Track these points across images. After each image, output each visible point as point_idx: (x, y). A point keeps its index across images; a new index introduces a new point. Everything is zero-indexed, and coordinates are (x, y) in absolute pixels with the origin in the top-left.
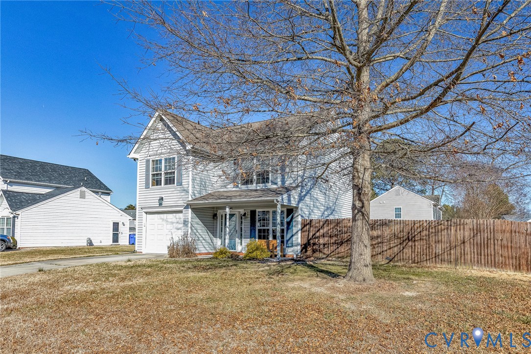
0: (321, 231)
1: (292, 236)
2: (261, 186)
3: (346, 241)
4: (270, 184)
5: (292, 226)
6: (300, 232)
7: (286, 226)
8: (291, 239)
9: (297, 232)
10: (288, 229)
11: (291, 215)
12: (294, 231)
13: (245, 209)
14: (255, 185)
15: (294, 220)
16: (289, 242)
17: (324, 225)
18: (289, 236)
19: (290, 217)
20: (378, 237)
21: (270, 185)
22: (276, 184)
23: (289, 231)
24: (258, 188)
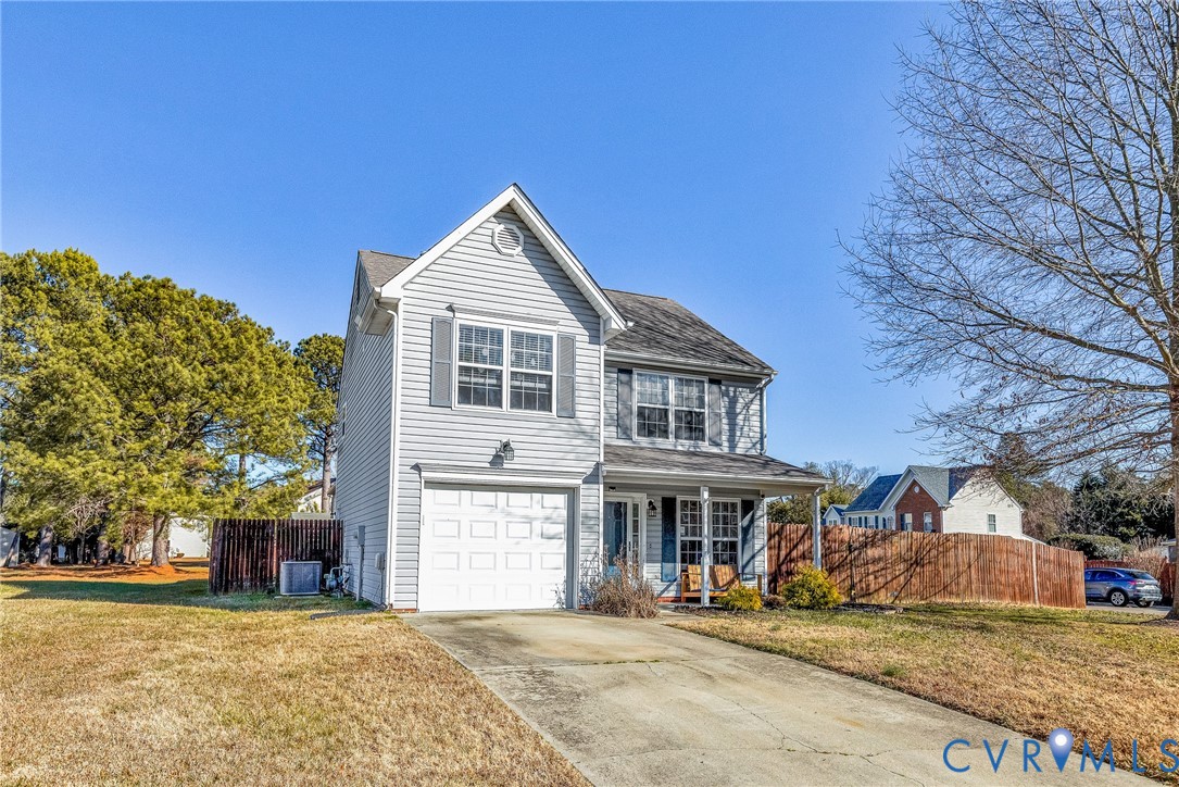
0: (800, 547)
1: (753, 557)
2: (685, 444)
3: (838, 567)
4: (707, 443)
5: (753, 537)
6: (766, 549)
7: (740, 537)
8: (751, 563)
9: (762, 548)
10: (744, 541)
11: (751, 514)
12: (757, 547)
13: (652, 492)
14: (672, 438)
15: (756, 523)
16: (747, 571)
17: (803, 536)
18: (747, 557)
19: (748, 517)
20: (880, 559)
21: (705, 446)
22: (718, 445)
23: (746, 546)
24: (680, 448)
